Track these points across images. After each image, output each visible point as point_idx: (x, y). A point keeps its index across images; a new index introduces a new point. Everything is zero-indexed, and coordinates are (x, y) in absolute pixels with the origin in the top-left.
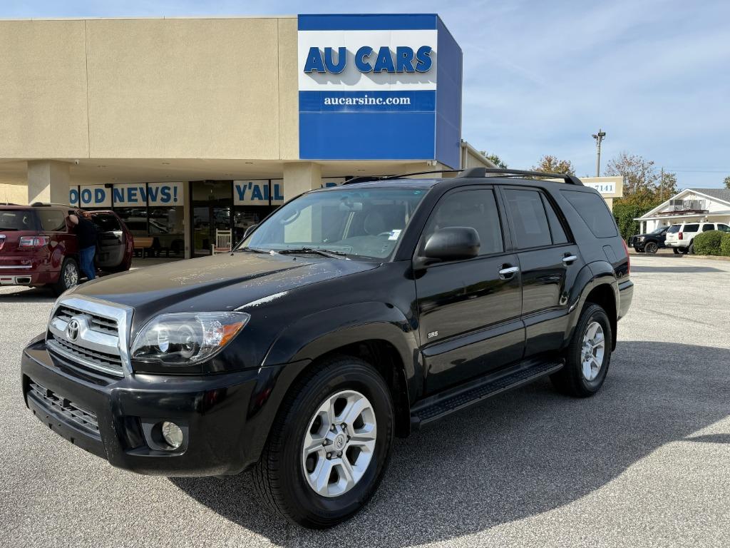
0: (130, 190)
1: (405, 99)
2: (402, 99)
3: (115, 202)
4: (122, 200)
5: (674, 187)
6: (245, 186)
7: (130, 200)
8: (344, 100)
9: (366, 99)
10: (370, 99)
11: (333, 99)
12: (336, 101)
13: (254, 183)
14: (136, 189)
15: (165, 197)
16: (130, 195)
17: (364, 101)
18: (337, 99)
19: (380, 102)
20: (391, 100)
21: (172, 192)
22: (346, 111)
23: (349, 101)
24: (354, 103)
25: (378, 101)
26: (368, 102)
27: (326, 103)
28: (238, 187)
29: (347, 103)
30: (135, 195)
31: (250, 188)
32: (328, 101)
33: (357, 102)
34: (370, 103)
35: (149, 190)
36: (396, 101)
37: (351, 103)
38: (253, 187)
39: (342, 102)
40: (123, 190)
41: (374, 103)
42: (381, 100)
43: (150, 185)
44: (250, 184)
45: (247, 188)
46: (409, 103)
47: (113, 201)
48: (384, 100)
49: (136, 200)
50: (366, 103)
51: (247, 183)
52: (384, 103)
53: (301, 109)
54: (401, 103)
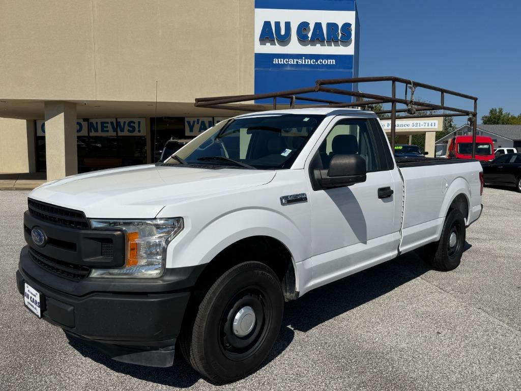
0: (102, 123)
1: (332, 61)
2: (329, 61)
3: (91, 132)
4: (96, 130)
5: (452, 123)
6: (194, 122)
7: (103, 131)
8: (287, 60)
9: (304, 60)
10: (307, 60)
11: (279, 60)
12: (282, 61)
13: (201, 120)
14: (107, 123)
15: (131, 129)
16: (103, 127)
17: (302, 61)
18: (282, 60)
19: (313, 62)
20: (321, 61)
21: (136, 125)
22: (289, 69)
23: (291, 62)
24: (295, 63)
25: (312, 62)
26: (305, 62)
27: (274, 62)
28: (189, 122)
29: (289, 63)
30: (107, 127)
31: (198, 123)
32: (276, 61)
33: (297, 62)
34: (306, 63)
35: (118, 123)
36: (325, 62)
37: (292, 63)
38: (200, 123)
39: (286, 62)
40: (97, 123)
41: (309, 63)
42: (314, 61)
43: (119, 120)
44: (198, 120)
45: (196, 123)
46: (334, 63)
47: (89, 131)
48: (317, 61)
49: (108, 131)
50: (303, 63)
51: (196, 119)
52: (317, 63)
53: (256, 66)
54: (329, 63)
